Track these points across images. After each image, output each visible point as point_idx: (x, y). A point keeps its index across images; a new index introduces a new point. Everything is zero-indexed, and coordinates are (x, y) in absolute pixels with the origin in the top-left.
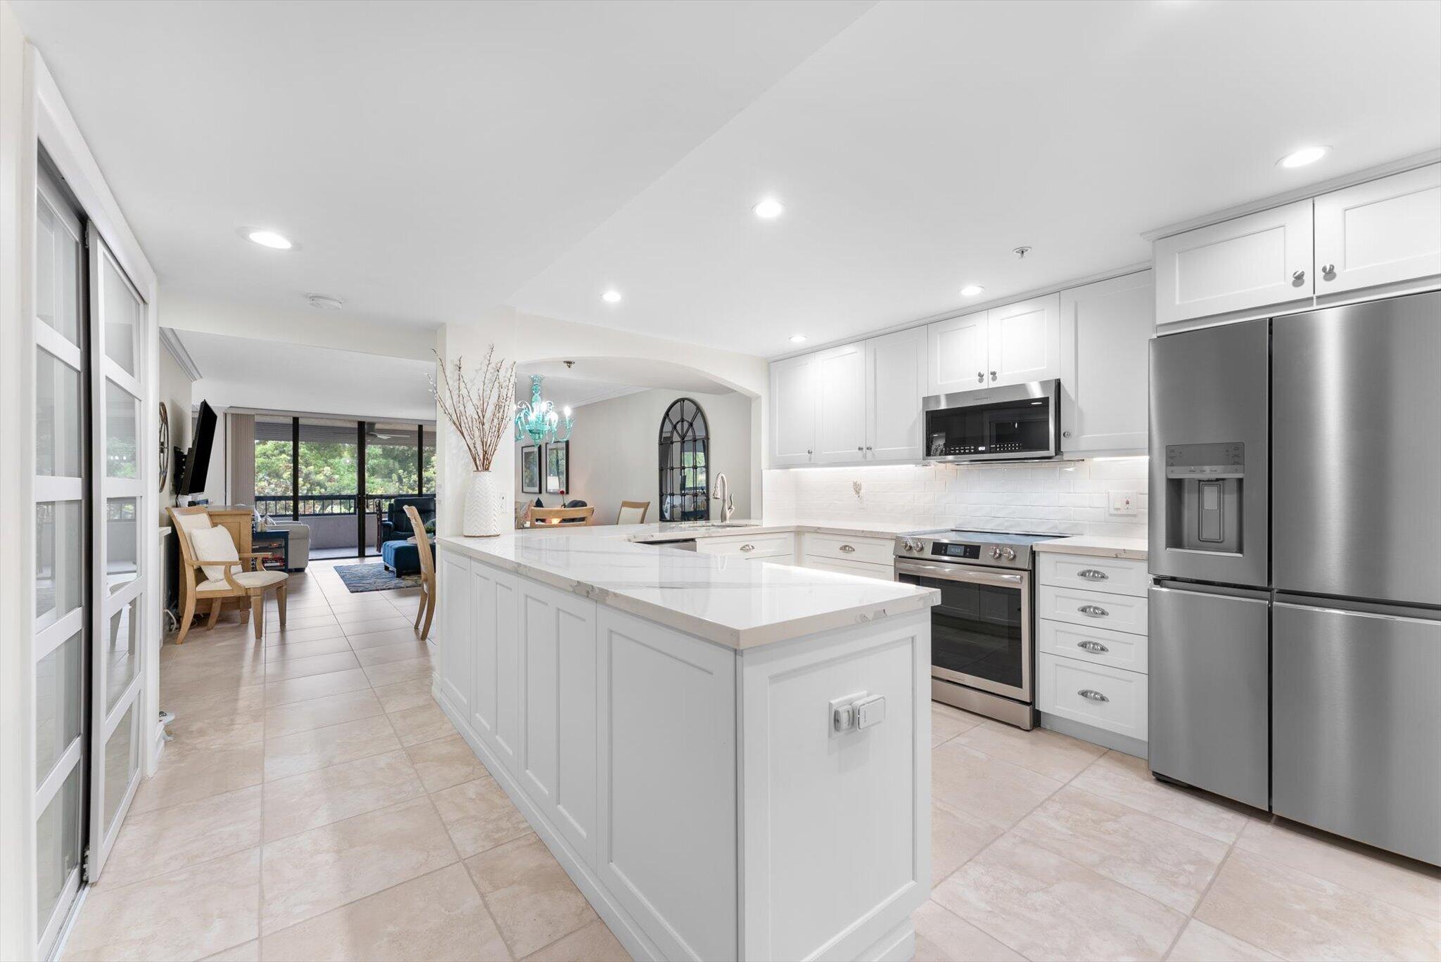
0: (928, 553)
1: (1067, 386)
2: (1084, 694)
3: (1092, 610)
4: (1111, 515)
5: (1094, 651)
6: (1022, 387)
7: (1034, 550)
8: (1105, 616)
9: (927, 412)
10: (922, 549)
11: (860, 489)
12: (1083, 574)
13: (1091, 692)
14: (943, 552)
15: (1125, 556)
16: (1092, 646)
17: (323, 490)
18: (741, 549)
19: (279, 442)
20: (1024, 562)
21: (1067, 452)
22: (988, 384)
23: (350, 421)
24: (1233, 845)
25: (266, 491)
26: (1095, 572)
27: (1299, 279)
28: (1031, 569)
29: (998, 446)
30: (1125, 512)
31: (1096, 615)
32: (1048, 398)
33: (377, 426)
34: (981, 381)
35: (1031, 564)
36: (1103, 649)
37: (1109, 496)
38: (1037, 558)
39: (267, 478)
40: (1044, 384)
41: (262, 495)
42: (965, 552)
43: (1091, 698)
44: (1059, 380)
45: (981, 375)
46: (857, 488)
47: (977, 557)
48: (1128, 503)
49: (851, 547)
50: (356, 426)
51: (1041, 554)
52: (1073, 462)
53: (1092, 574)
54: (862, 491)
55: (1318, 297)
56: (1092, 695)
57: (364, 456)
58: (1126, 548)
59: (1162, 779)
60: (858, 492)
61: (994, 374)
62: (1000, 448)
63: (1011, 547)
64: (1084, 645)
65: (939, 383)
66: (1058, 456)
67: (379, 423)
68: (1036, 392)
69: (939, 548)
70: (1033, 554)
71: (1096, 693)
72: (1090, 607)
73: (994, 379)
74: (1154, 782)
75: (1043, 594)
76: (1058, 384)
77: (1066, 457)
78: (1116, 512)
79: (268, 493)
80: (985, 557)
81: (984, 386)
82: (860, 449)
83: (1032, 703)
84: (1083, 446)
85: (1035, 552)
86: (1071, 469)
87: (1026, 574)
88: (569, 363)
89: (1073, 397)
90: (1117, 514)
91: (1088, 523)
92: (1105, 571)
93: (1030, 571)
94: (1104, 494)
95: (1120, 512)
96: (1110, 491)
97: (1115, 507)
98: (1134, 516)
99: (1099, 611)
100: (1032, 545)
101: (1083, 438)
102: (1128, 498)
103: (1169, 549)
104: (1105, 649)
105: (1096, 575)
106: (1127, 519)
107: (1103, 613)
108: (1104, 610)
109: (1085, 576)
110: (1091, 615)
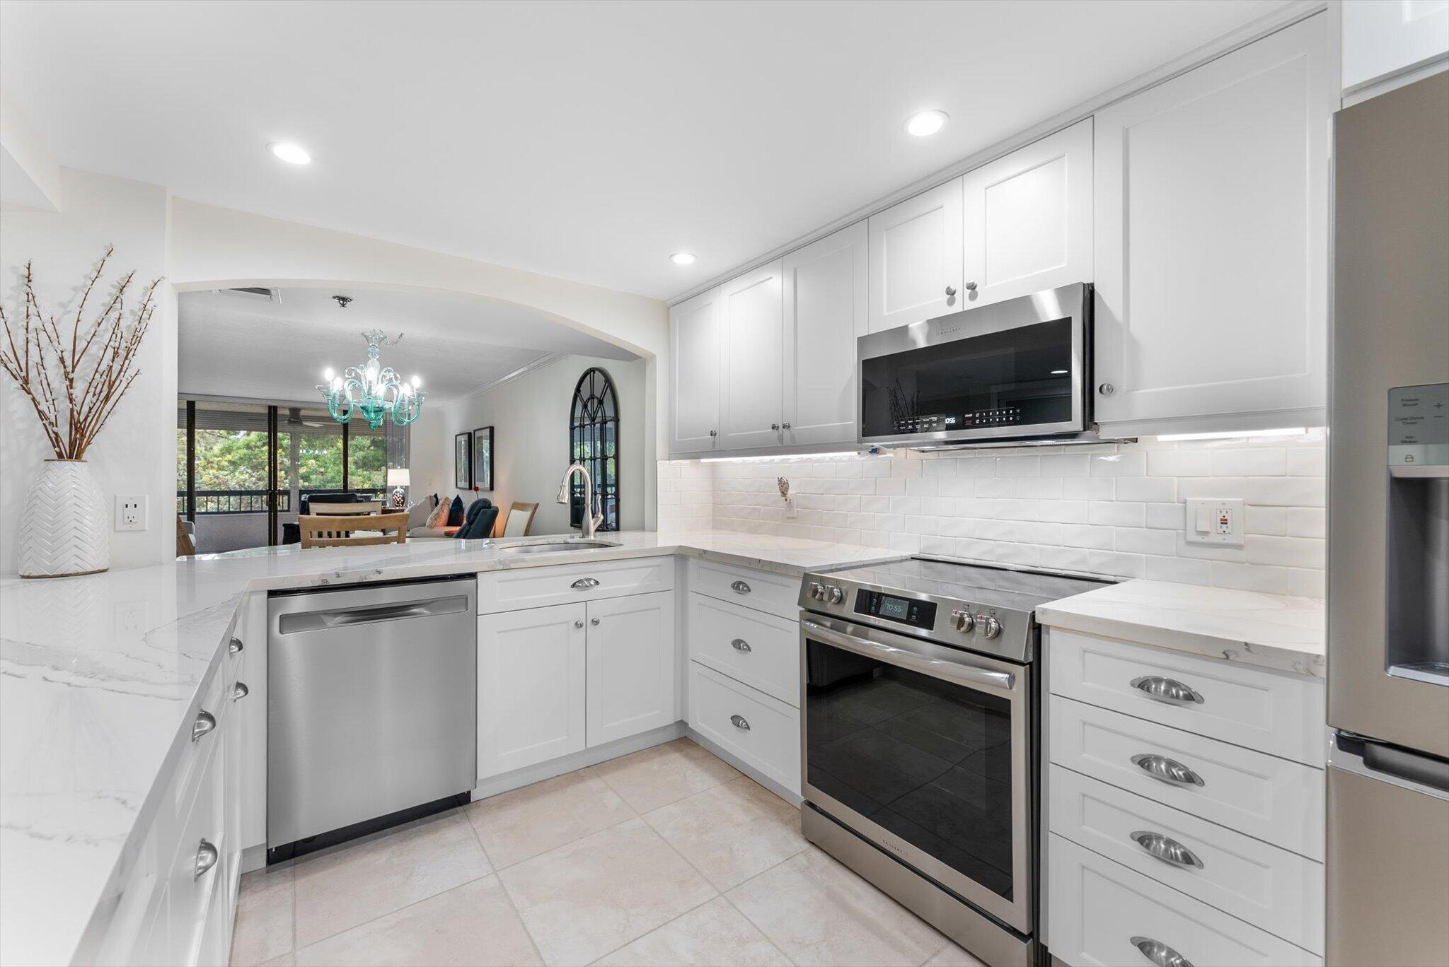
0: (848, 610)
1: (1108, 298)
2: (1145, 947)
3: (1163, 766)
4: (1190, 543)
5: (1167, 857)
6: (1025, 303)
7: (1037, 621)
8: (1193, 786)
9: (863, 361)
10: (841, 600)
11: (787, 489)
12: (1143, 685)
13: (1161, 947)
14: (873, 608)
15: (1250, 658)
16: (1162, 845)
17: (306, 484)
18: (574, 586)
19: (262, 433)
20: (1017, 646)
21: (1103, 424)
22: (963, 303)
23: (262, 406)
25: (247, 484)
26: (1169, 683)
28: (1031, 659)
29: (977, 415)
30: (1218, 539)
31: (1172, 780)
32: (1070, 318)
33: (303, 413)
34: (951, 302)
35: (1031, 649)
36: (1187, 858)
37: (1185, 508)
38: (1044, 636)
39: (249, 471)
40: (1063, 293)
41: (243, 489)
42: (910, 613)
44: (1092, 285)
45: (951, 293)
46: (783, 486)
47: (930, 626)
48: (1224, 521)
49: (747, 587)
50: (266, 411)
51: (1053, 631)
52: (1116, 445)
53: (1163, 688)
54: (790, 492)
57: (347, 445)
58: (1249, 638)
60: (784, 494)
61: (972, 287)
62: (981, 418)
63: (993, 612)
64: (1144, 841)
65: (885, 314)
66: (1088, 432)
67: (305, 409)
68: (1050, 311)
69: (870, 601)
70: (1037, 630)
71: (1170, 952)
72: (1158, 759)
73: (973, 297)
75: (1056, 714)
76: (1090, 294)
77: (1104, 434)
78: (1199, 539)
79: (248, 486)
80: (944, 628)
81: (956, 308)
82: (774, 427)
83: (1033, 935)
84: (1140, 412)
85: (1040, 624)
86: (1112, 458)
87: (1020, 672)
88: (343, 300)
89: (1118, 316)
90: (1201, 542)
91: (1143, 555)
92: (1196, 685)
93: (1030, 664)
94: (1177, 504)
95: (1206, 539)
96: (1188, 499)
97: (1198, 529)
98: (1239, 547)
99: (1181, 773)
100: (1034, 612)
101: (1137, 392)
102: (1224, 514)
103: (1393, 670)
104: (1195, 861)
105: (1174, 691)
106: (1218, 553)
107: (1190, 778)
108: (1194, 773)
109: (1148, 690)
110: (1159, 777)
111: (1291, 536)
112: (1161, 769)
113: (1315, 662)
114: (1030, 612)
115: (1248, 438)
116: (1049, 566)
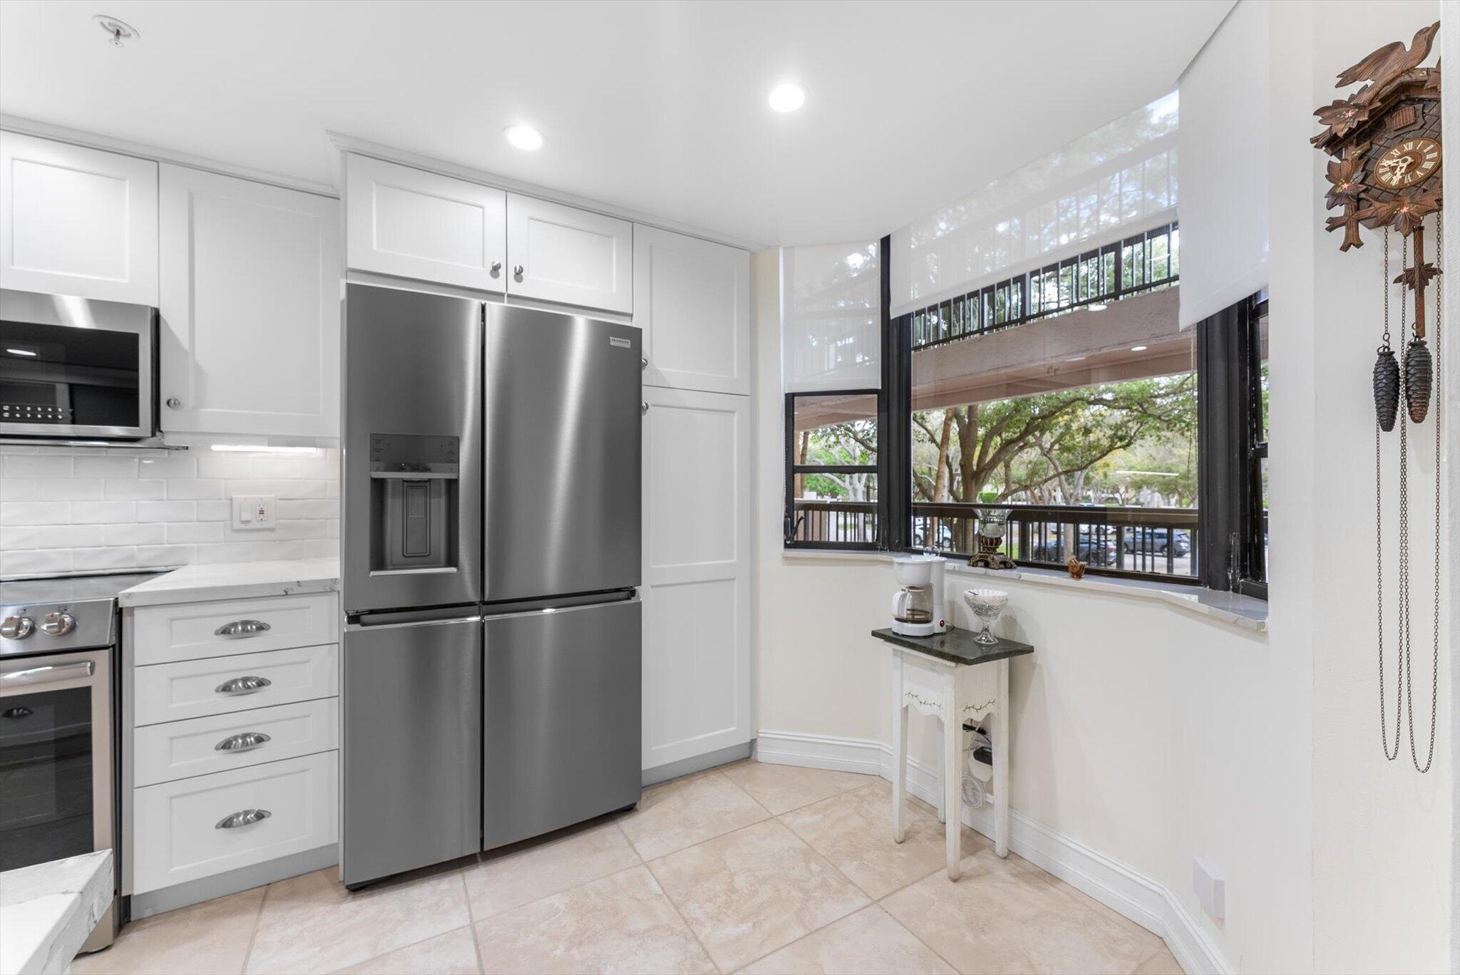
1: (173, 323)
2: (227, 824)
3: (240, 685)
4: (238, 530)
5: (246, 747)
7: (120, 606)
8: (264, 688)
12: (225, 631)
13: (238, 815)
15: (300, 590)
16: (240, 741)
21: (168, 432)
24: (471, 921)
26: (245, 623)
27: (495, 270)
28: (114, 642)
30: (258, 525)
31: (249, 691)
32: (137, 334)
35: (112, 634)
36: (260, 740)
37: (231, 504)
38: (127, 619)
43: (239, 825)
44: (159, 311)
48: (262, 512)
51: (136, 612)
52: (167, 451)
53: (240, 628)
55: (509, 296)
56: (241, 818)
58: (300, 578)
59: (357, 889)
63: (63, 609)
64: (226, 745)
66: (153, 437)
70: (119, 614)
71: (246, 813)
72: (235, 681)
74: (350, 897)
75: (140, 683)
76: (152, 315)
77: (167, 440)
78: (243, 526)
85: (121, 609)
87: (101, 656)
89: (185, 342)
90: (246, 528)
91: (195, 545)
92: (262, 618)
93: (113, 646)
94: (224, 501)
95: (249, 526)
96: (233, 496)
97: (243, 519)
98: (272, 530)
99: (254, 683)
100: (117, 599)
101: (204, 410)
102: (261, 506)
103: (372, 573)
104: (264, 738)
105: (249, 627)
106: (261, 534)
107: (261, 683)
108: (263, 679)
109: (229, 633)
110: (239, 693)
111: (307, 519)
112: (239, 687)
113: (335, 583)
114: (112, 599)
115: (278, 452)
116: (85, 569)
